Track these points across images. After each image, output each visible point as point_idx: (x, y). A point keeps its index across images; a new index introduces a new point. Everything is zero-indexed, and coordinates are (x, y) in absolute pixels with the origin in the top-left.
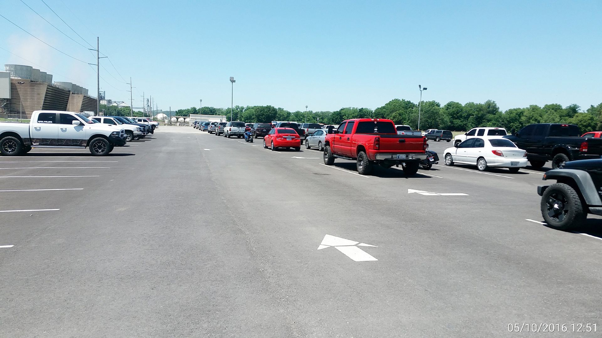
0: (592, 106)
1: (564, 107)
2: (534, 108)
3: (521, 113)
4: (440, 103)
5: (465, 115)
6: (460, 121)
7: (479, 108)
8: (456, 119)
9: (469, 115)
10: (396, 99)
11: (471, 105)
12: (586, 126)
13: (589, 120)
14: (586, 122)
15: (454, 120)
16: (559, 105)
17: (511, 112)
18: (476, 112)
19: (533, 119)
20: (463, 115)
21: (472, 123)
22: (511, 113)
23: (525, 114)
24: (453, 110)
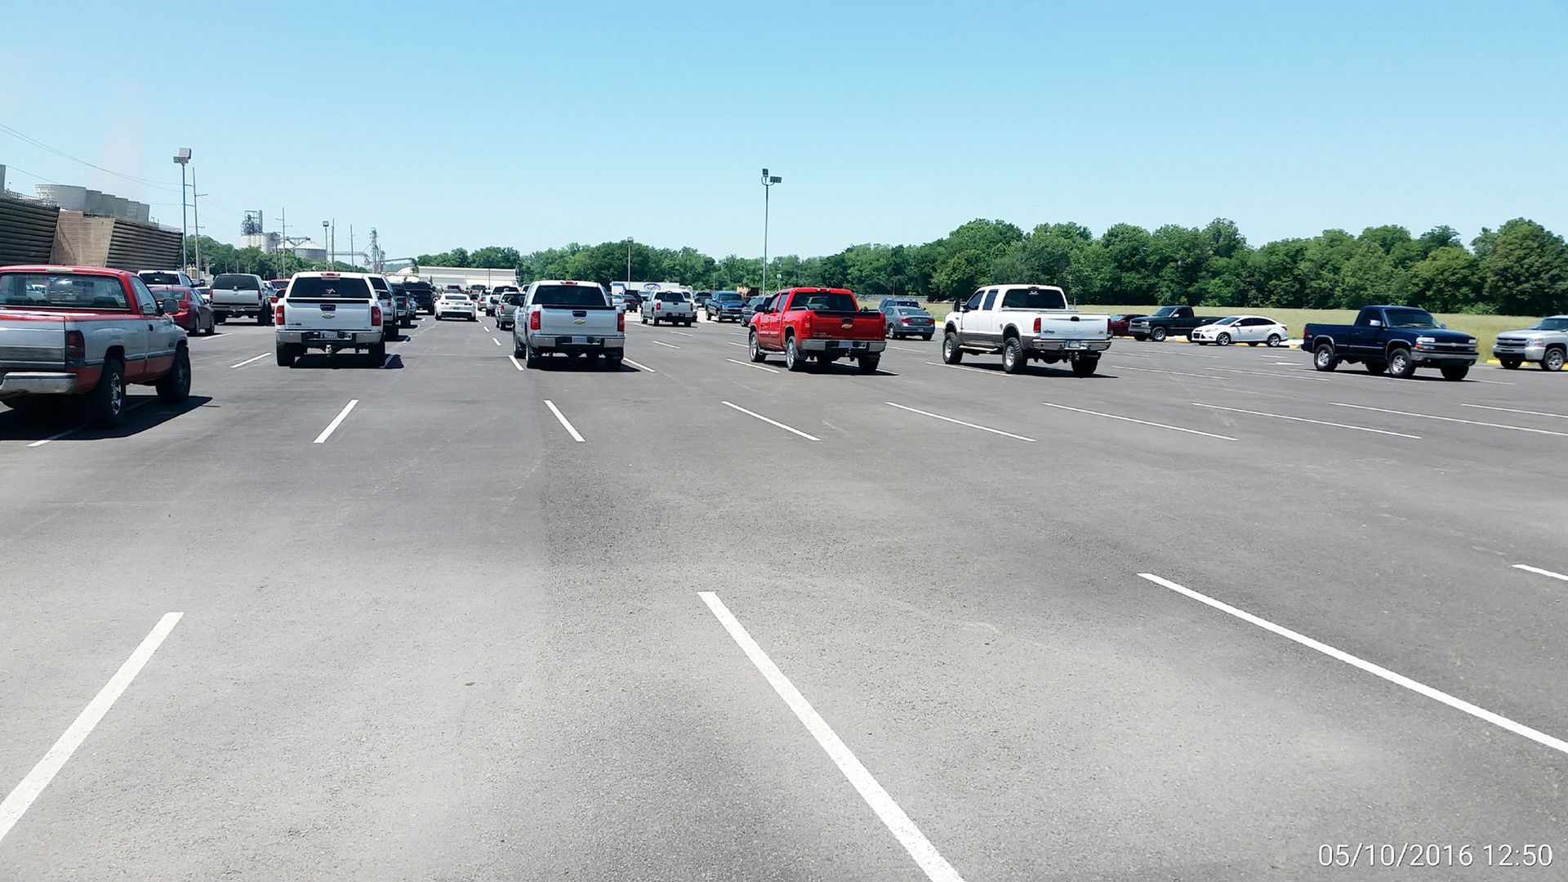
0: (1484, 230)
1: (1415, 235)
2: (1335, 239)
3: (1297, 251)
4: (1091, 229)
5: (1153, 258)
6: (1138, 276)
7: (1192, 241)
8: (1128, 270)
9: (1165, 261)
10: (980, 220)
11: (1167, 233)
12: (1457, 285)
13: (1463, 268)
14: (1457, 273)
15: (1123, 275)
16: (1402, 228)
17: (1272, 249)
18: (1183, 252)
19: (1329, 267)
20: (1148, 261)
21: (1172, 281)
22: (1272, 254)
23: (1308, 254)
24: (1122, 247)
